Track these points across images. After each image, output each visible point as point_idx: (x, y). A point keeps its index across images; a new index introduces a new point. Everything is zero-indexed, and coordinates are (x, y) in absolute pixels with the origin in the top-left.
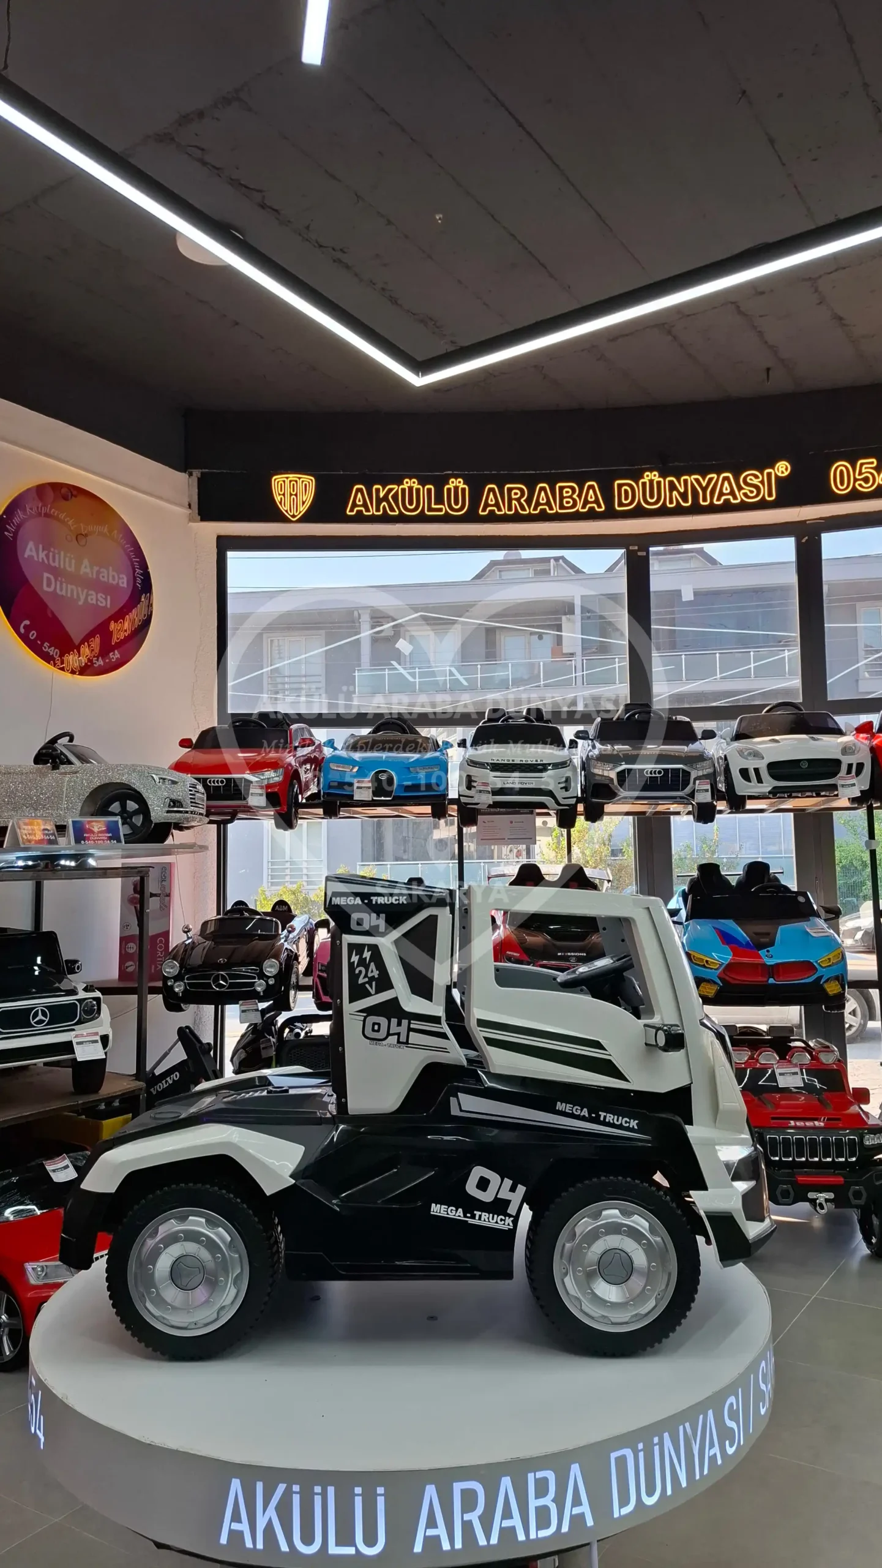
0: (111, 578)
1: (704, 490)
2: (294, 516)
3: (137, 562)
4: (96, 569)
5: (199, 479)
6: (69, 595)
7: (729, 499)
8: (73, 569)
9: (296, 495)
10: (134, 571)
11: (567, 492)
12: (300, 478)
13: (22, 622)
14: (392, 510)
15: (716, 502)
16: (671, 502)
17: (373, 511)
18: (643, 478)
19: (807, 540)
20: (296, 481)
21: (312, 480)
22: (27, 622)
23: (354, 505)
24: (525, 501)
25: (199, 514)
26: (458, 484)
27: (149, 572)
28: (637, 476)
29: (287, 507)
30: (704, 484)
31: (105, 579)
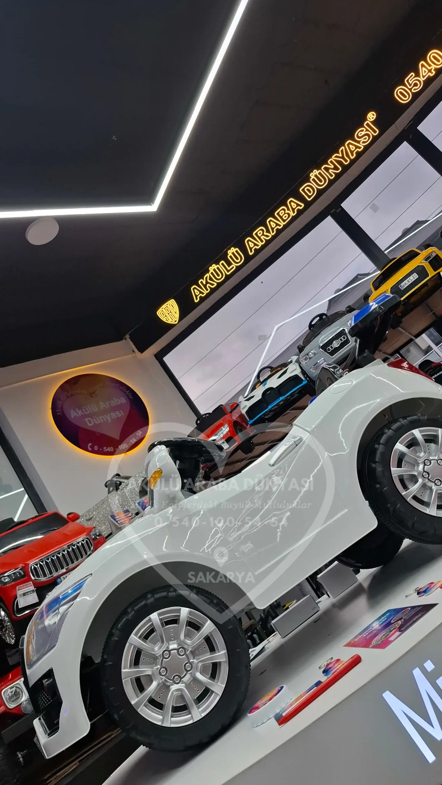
0: (116, 402)
1: (343, 157)
2: (176, 321)
3: (124, 388)
4: (107, 403)
5: (130, 338)
6: (102, 421)
7: (358, 151)
8: (96, 410)
9: (171, 312)
10: (126, 393)
11: (282, 213)
12: (167, 304)
13: (88, 445)
14: (213, 285)
15: (352, 158)
16: (332, 176)
17: (206, 292)
18: (311, 177)
19: (412, 136)
20: (167, 307)
21: (173, 301)
22: (90, 444)
23: (196, 296)
24: (267, 232)
25: (139, 352)
26: (232, 251)
27: (132, 389)
28: (307, 179)
29: (171, 320)
30: (341, 155)
31: (115, 404)
